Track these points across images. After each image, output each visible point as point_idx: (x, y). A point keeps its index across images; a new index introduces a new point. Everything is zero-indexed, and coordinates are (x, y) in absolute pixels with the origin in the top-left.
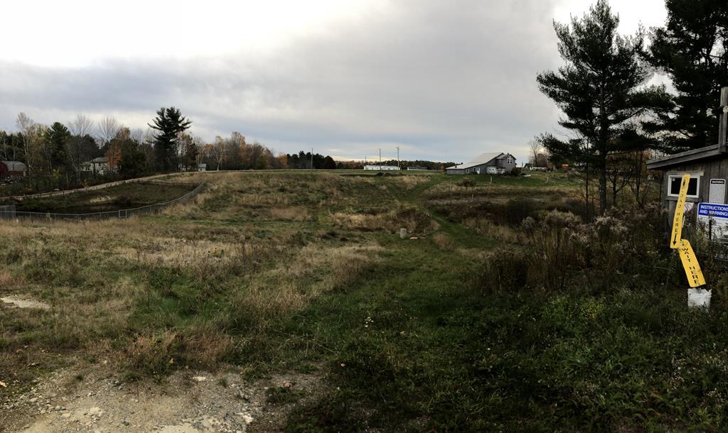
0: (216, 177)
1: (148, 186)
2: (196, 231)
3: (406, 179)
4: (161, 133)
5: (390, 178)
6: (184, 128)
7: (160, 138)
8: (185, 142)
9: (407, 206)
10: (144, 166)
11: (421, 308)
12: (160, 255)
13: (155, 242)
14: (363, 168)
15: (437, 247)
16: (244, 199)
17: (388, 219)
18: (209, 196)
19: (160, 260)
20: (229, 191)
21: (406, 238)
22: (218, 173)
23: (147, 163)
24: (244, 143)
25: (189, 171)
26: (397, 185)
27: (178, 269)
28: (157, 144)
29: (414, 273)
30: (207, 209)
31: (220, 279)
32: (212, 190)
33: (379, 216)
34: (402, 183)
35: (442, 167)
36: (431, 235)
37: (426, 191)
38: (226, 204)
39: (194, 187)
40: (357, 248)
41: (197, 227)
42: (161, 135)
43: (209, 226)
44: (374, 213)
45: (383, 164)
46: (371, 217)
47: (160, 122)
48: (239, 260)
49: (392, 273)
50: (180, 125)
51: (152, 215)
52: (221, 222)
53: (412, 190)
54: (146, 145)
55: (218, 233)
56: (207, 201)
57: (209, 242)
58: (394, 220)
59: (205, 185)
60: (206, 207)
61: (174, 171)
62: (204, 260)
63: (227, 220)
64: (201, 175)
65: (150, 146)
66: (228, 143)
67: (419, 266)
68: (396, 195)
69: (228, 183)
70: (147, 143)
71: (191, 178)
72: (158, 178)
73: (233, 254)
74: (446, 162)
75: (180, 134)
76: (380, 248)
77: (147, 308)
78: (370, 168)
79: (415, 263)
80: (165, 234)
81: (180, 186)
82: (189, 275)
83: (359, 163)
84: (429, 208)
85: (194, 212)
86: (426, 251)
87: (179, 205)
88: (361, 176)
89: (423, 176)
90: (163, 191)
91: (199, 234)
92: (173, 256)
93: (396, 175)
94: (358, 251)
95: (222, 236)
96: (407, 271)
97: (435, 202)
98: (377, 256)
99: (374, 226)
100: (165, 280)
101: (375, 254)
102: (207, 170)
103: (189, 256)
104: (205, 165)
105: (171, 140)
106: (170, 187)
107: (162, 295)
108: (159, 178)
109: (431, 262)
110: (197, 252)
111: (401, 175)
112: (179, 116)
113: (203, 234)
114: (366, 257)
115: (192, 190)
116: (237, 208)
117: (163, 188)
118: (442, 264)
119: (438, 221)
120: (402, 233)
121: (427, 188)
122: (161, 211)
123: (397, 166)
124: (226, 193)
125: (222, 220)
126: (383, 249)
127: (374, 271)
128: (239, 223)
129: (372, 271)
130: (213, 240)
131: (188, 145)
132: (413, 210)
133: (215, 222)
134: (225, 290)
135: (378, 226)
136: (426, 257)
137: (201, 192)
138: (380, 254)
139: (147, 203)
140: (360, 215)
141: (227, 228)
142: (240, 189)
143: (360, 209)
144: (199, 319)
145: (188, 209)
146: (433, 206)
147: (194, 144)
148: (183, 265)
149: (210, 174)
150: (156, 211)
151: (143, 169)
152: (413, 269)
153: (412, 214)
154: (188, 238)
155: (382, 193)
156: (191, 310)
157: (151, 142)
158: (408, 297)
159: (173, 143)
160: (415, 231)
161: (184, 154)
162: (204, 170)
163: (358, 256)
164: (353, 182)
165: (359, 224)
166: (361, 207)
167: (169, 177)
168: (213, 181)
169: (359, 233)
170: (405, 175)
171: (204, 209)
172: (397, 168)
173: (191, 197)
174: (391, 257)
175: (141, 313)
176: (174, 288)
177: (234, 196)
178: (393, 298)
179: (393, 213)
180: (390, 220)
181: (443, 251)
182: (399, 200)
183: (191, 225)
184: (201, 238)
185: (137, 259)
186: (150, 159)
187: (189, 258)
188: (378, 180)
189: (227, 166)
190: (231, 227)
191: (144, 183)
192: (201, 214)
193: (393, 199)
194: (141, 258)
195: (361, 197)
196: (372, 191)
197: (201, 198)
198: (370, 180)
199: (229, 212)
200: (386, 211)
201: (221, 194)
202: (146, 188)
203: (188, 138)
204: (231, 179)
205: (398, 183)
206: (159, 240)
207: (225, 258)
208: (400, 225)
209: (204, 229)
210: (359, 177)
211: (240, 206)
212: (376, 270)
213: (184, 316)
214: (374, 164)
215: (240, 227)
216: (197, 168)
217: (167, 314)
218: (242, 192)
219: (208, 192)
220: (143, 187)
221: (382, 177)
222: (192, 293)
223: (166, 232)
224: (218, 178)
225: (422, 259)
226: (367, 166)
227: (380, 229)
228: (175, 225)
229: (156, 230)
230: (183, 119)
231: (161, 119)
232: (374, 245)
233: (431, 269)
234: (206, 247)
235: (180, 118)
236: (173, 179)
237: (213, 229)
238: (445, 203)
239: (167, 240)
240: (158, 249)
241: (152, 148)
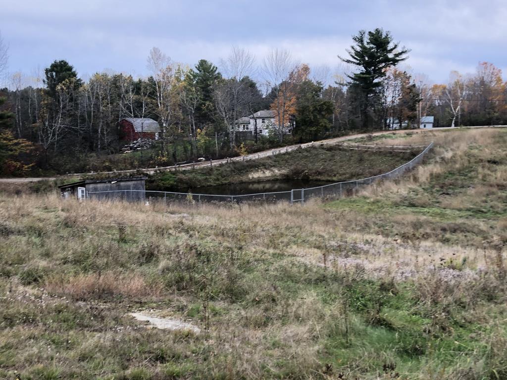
0: (450, 138)
1: (337, 152)
2: (416, 225)
4: (359, 69)
6: (397, 61)
7: (357, 78)
8: (399, 82)
10: (330, 121)
12: (359, 261)
13: (349, 240)
16: (499, 174)
18: (437, 169)
19: (360, 269)
20: (472, 160)
22: (454, 131)
23: (336, 117)
24: (499, 80)
25: (405, 128)
27: (392, 284)
28: (353, 88)
30: (434, 190)
31: (462, 305)
32: (443, 159)
38: (467, 183)
39: (414, 154)
41: (418, 219)
42: (358, 72)
43: (438, 219)
47: (357, 53)
48: (492, 276)
50: (390, 56)
51: (343, 197)
52: (458, 212)
54: (335, 89)
55: (454, 231)
56: (434, 177)
57: (438, 244)
59: (431, 150)
60: (433, 187)
61: (381, 130)
62: (433, 273)
63: (468, 210)
64: (425, 135)
65: (340, 91)
66: (471, 80)
69: (471, 148)
70: (336, 86)
71: (409, 139)
72: (352, 140)
73: (481, 265)
75: (390, 71)
77: (344, 341)
80: (365, 228)
81: (391, 153)
82: (409, 295)
85: (412, 194)
87: (388, 184)
90: (361, 160)
91: (421, 230)
92: (378, 263)
95: (460, 236)
100: (369, 300)
102: (434, 126)
103: (407, 265)
104: (431, 119)
105: (376, 81)
106: (374, 154)
107: (367, 322)
108: (355, 140)
110: (420, 259)
112: (388, 43)
113: (428, 231)
115: (409, 159)
116: (485, 190)
117: (361, 156)
122: (357, 191)
124: (466, 164)
125: (460, 210)
128: (488, 214)
130: (446, 241)
131: (403, 88)
133: (448, 212)
134: (470, 322)
137: (424, 162)
139: (335, 179)
141: (467, 222)
142: (489, 157)
144: (432, 363)
145: (402, 190)
147: (414, 86)
148: (398, 278)
149: (440, 133)
150: (349, 192)
151: (329, 126)
154: (405, 237)
156: (416, 349)
157: (343, 85)
159: (378, 84)
161: (397, 101)
162: (429, 127)
167: (370, 139)
168: (446, 144)
171: (429, 190)
173: (408, 170)
175: (336, 347)
176: (387, 313)
177: (480, 170)
183: (409, 216)
184: (426, 236)
185: (323, 265)
186: (340, 112)
187: (408, 269)
189: (469, 120)
190: (475, 221)
191: (330, 149)
192: (425, 197)
194: (329, 264)
197: (424, 172)
199: (472, 195)
201: (457, 166)
202: (333, 156)
203: (404, 77)
204: (475, 141)
206: (354, 237)
207: (467, 270)
209: (428, 223)
211: (491, 186)
213: (405, 356)
215: (492, 222)
216: (419, 123)
217: (377, 351)
218: (495, 162)
219: (436, 162)
220: (329, 154)
222: (415, 322)
223: (367, 225)
224: (454, 140)
228: (382, 216)
229: (349, 221)
230: (396, 47)
231: (359, 49)
234: (435, 252)
235: (390, 46)
236: (378, 141)
237: (445, 223)
239: (368, 237)
240: (356, 251)
241: (343, 94)
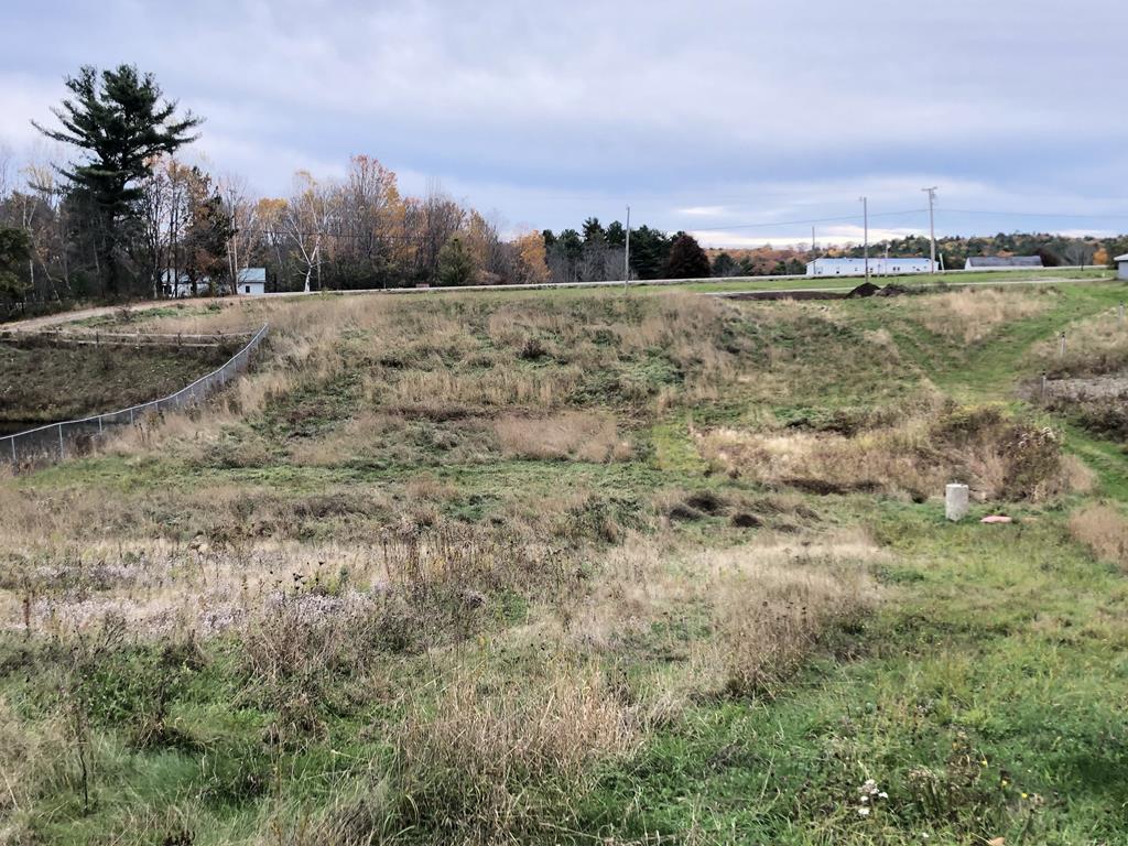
0: (302, 315)
1: (47, 351)
2: (242, 509)
3: (961, 303)
4: (89, 157)
5: (902, 300)
6: (177, 143)
7: (83, 176)
8: (182, 191)
9: (969, 402)
10: (24, 276)
11: (1054, 766)
12: (113, 605)
13: (86, 558)
14: (803, 271)
15: (1091, 555)
16: (404, 389)
17: (898, 448)
18: (280, 382)
19: (114, 623)
20: (351, 360)
21: (969, 520)
22: (310, 300)
23: (37, 266)
24: (393, 194)
25: (206, 294)
26: (929, 326)
27: (190, 648)
28: (75, 199)
29: (1009, 645)
30: (276, 429)
31: (342, 670)
32: (290, 360)
33: (866, 439)
34: (945, 320)
35: (1101, 254)
36: (1059, 508)
37: (1040, 348)
38: (343, 409)
39: (227, 351)
40: (797, 551)
41: (245, 495)
42: (86, 164)
43: (287, 490)
44: (845, 428)
45: (875, 251)
46: (837, 442)
47: (79, 119)
48: (400, 599)
49: (930, 641)
50: (160, 130)
51: (67, 458)
52: (328, 472)
53: (982, 345)
54: (30, 200)
55: (322, 512)
56: (276, 400)
57: (291, 544)
58: (923, 454)
59: (265, 342)
60: (273, 422)
61: (149, 297)
62: (279, 608)
63: (349, 465)
64: (249, 308)
65: (44, 204)
66: (336, 193)
67: (1026, 619)
68: (925, 362)
69: (346, 336)
70: (32, 192)
71: (214, 318)
72: (81, 322)
73: (378, 579)
75: (161, 163)
76: (874, 550)
77: (77, 800)
78: (826, 267)
79: (1009, 607)
80: (125, 525)
81: (175, 350)
82: (231, 665)
83: (787, 253)
84: (1051, 409)
85: (229, 441)
86: (1045, 568)
87: (172, 420)
88: (798, 296)
89: (1028, 290)
90: (107, 369)
91: (252, 519)
92: (158, 605)
93: (923, 291)
94: (801, 562)
95: (336, 521)
96: (982, 635)
97: (1073, 386)
98: (866, 581)
99: (848, 476)
100: (139, 693)
101: (860, 570)
102: (267, 290)
103: (224, 598)
104: (260, 274)
105: (129, 185)
106: (135, 352)
107: (135, 745)
108: (89, 322)
109: (1069, 606)
110: (252, 582)
111: (943, 288)
112: (153, 100)
113: (268, 518)
114: (829, 581)
115: (218, 363)
116: (380, 421)
117: (107, 358)
118: (1115, 616)
119: (1090, 460)
120: (952, 500)
121: (1043, 333)
122: (101, 442)
123: (927, 256)
124: (339, 369)
125: (332, 467)
126: (885, 555)
127: (860, 630)
128: (389, 471)
129: (854, 630)
130: (306, 536)
131: (193, 204)
132: (992, 418)
133: (308, 472)
134: (360, 704)
135: (864, 477)
136: (1047, 588)
137: (251, 370)
138: (879, 573)
139: (44, 415)
140: (799, 436)
141: (347, 491)
142: (385, 354)
143: (798, 416)
144: (281, 809)
145: (208, 432)
146: (1068, 401)
147: (218, 199)
148: (205, 632)
149: (282, 305)
150: (83, 445)
151: (21, 288)
152: (1003, 630)
153: (986, 433)
154: (218, 537)
155: (876, 356)
156: (248, 785)
157: (49, 191)
158: (1000, 723)
159: (134, 194)
160: (1001, 495)
161: (182, 234)
162: (258, 291)
163: (801, 576)
164: (772, 322)
165: (795, 470)
166: (799, 406)
167: (126, 318)
168: (293, 329)
169: (794, 498)
170: (959, 289)
171: (266, 429)
172: (928, 266)
173: (217, 388)
174: (918, 585)
175: (59, 819)
176: (181, 717)
177: (367, 380)
178: (946, 724)
179: (915, 429)
180: (905, 451)
181: (1113, 570)
182: (939, 379)
183: (224, 489)
184: (264, 531)
185: (22, 627)
186: (46, 252)
187: (226, 607)
188: (859, 309)
189: (339, 277)
190: (363, 488)
191: (29, 343)
192: (258, 445)
193: (916, 378)
194: (37, 622)
195: (798, 373)
196: (838, 349)
197: (251, 390)
198: (831, 313)
199: (354, 435)
200: (887, 421)
201: (322, 374)
202: (36, 360)
203: (194, 179)
204: (355, 321)
205: (933, 320)
206: (100, 550)
207: (352, 594)
208: (942, 472)
209: (268, 500)
210: (789, 301)
211: (391, 413)
212: (867, 625)
213: (225, 806)
214: (842, 255)
215: (397, 488)
216: (233, 282)
217: (159, 809)
218: (395, 364)
219: (277, 367)
220: (26, 355)
221: (873, 299)
222: (243, 726)
223: (128, 518)
224: (310, 320)
225: (1033, 595)
226: (820, 263)
227: (868, 486)
228: (164, 494)
229: (88, 514)
230: (170, 110)
231: (83, 110)
232: (852, 541)
233: (1072, 634)
234: (284, 563)
235: (158, 108)
236: (145, 324)
237: (303, 497)
238: (1115, 392)
239: (132, 546)
240: (103, 584)
241: (52, 213)
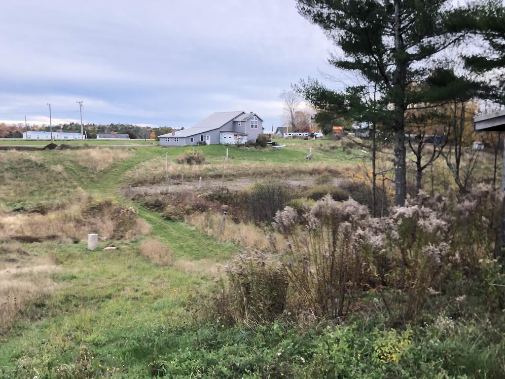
3: (94, 153)
5: (68, 152)
9: (99, 197)
11: (124, 354)
14: (21, 136)
15: (147, 259)
17: (67, 219)
21: (98, 249)
26: (81, 163)
29: (112, 304)
33: (52, 216)
34: (87, 161)
35: (153, 134)
36: (136, 241)
37: (129, 173)
40: (14, 271)
44: (42, 211)
45: (56, 129)
46: (38, 217)
49: (76, 306)
53: (104, 172)
58: (78, 221)
67: (119, 290)
68: (79, 180)
74: (158, 127)
76: (53, 267)
78: (33, 136)
79: (113, 286)
83: (13, 128)
84: (133, 199)
86: (130, 267)
88: (18, 149)
89: (123, 148)
93: (78, 148)
94: (17, 276)
96: (100, 300)
97: (142, 190)
98: (49, 281)
99: (43, 233)
101: (46, 277)
109: (138, 283)
111: (87, 147)
114: (29, 284)
118: (156, 285)
119: (149, 220)
120: (91, 241)
121: (129, 167)
123: (80, 132)
126: (59, 269)
127: (44, 305)
129: (41, 305)
132: (108, 204)
135: (51, 233)
136: (130, 276)
138: (55, 277)
140: (19, 216)
143: (18, 206)
146: (140, 196)
152: (109, 297)
153: (106, 211)
155: (56, 177)
158: (103, 338)
160: (112, 237)
163: (15, 283)
164: (5, 160)
165: (17, 232)
166: (19, 201)
169: (17, 245)
170: (94, 147)
172: (80, 137)
174: (74, 281)
178: (78, 343)
179: (75, 210)
180: (70, 220)
181: (157, 265)
182: (85, 188)
188: (49, 155)
193: (75, 187)
195: (19, 185)
196: (38, 174)
198: (34, 157)
200: (62, 207)
205: (83, 161)
208: (87, 228)
210: (14, 151)
212: (47, 302)
214: (40, 130)
221: (55, 151)
225: (124, 280)
226: (29, 133)
227: (53, 237)
232: (43, 264)
233: (138, 294)
238: (159, 192)
